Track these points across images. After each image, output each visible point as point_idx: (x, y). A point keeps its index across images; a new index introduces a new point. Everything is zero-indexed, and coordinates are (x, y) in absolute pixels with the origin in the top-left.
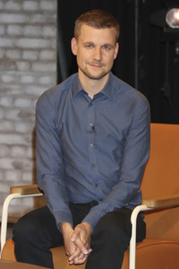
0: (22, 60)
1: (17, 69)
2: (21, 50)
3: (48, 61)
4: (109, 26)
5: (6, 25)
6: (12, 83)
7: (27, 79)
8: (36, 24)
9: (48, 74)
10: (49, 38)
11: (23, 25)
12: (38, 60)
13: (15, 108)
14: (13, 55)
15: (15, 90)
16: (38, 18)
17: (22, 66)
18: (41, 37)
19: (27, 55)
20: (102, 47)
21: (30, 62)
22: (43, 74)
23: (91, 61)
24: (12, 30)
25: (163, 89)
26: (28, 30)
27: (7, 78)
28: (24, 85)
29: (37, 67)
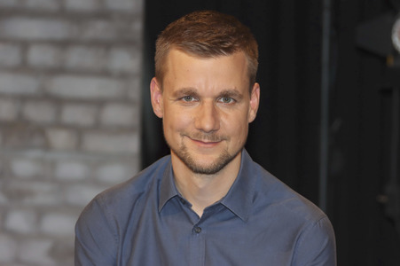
0: (59, 125)
1: (47, 147)
2: (58, 102)
3: (120, 130)
4: (229, 50)
5: (25, 45)
6: (37, 178)
7: (72, 169)
8: (95, 44)
9: (120, 158)
10: (123, 76)
11: (64, 44)
12: (98, 127)
13: (41, 236)
14: (39, 113)
15: (43, 195)
16: (98, 29)
17: (60, 139)
18: (105, 73)
19: (72, 115)
20: (216, 99)
21: (78, 131)
22: (106, 159)
23: (192, 130)
24: (38, 56)
25: (383, 199)
26: (76, 57)
27: (24, 166)
28: (63, 185)
29: (95, 143)
